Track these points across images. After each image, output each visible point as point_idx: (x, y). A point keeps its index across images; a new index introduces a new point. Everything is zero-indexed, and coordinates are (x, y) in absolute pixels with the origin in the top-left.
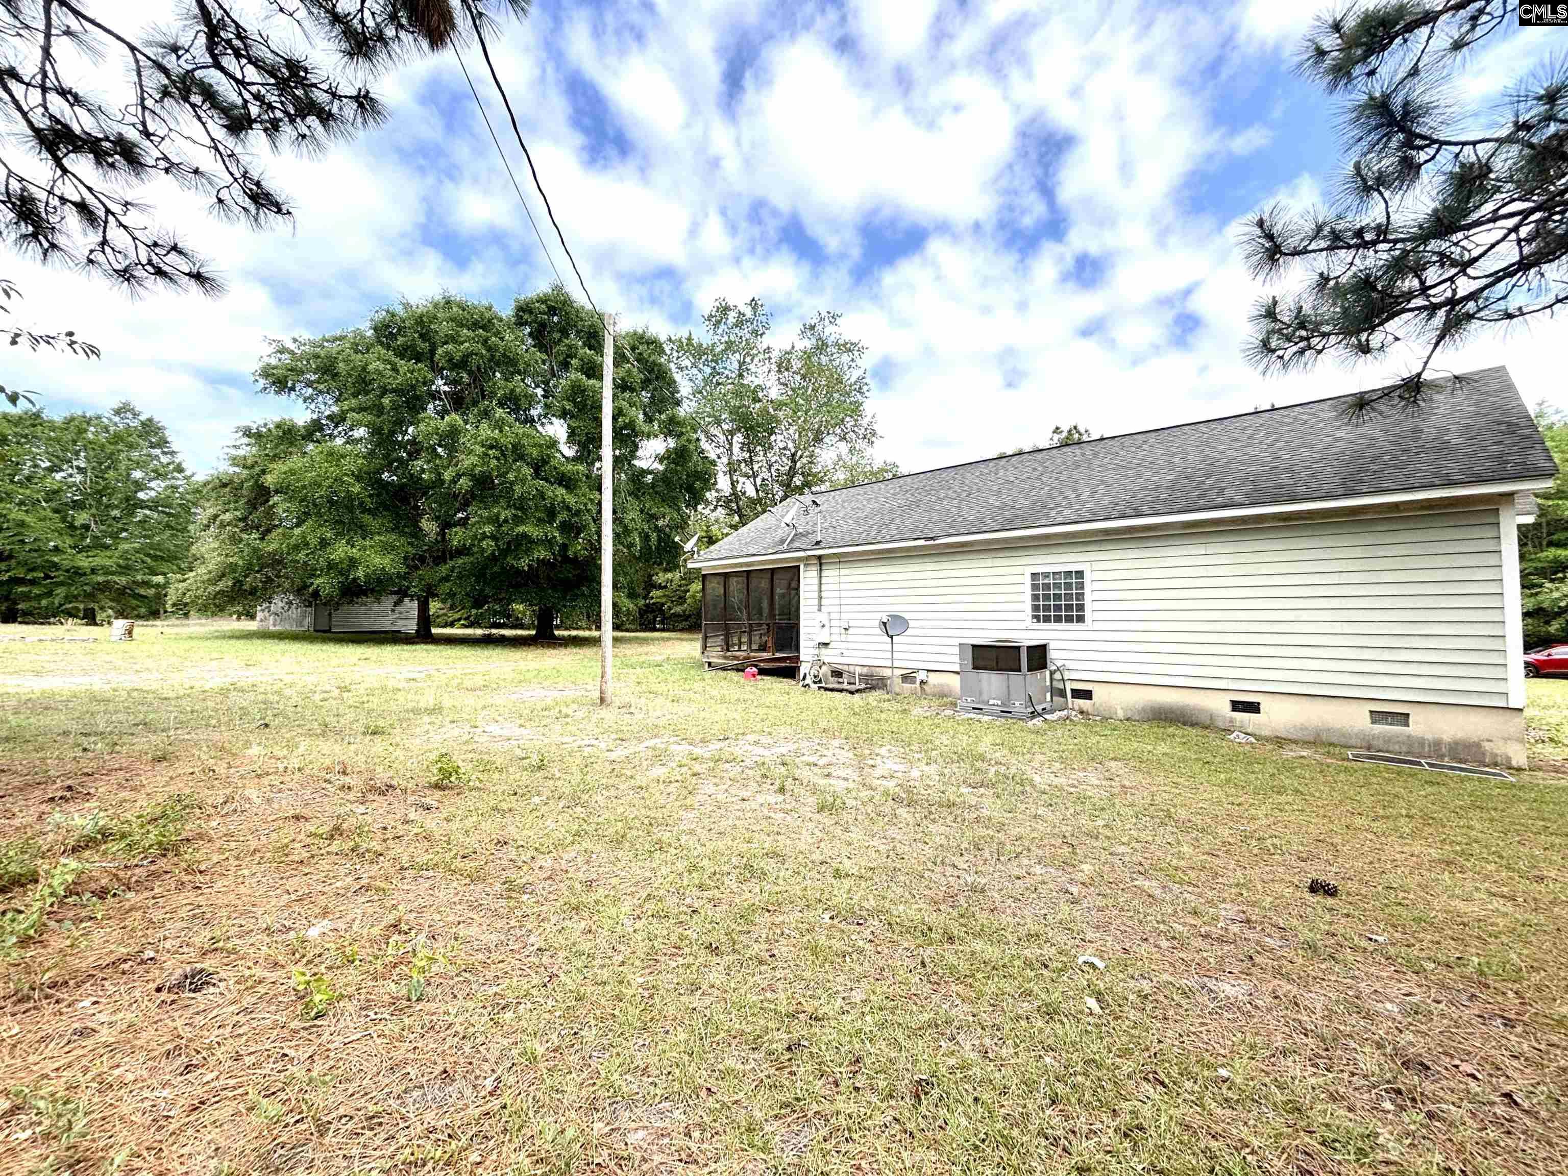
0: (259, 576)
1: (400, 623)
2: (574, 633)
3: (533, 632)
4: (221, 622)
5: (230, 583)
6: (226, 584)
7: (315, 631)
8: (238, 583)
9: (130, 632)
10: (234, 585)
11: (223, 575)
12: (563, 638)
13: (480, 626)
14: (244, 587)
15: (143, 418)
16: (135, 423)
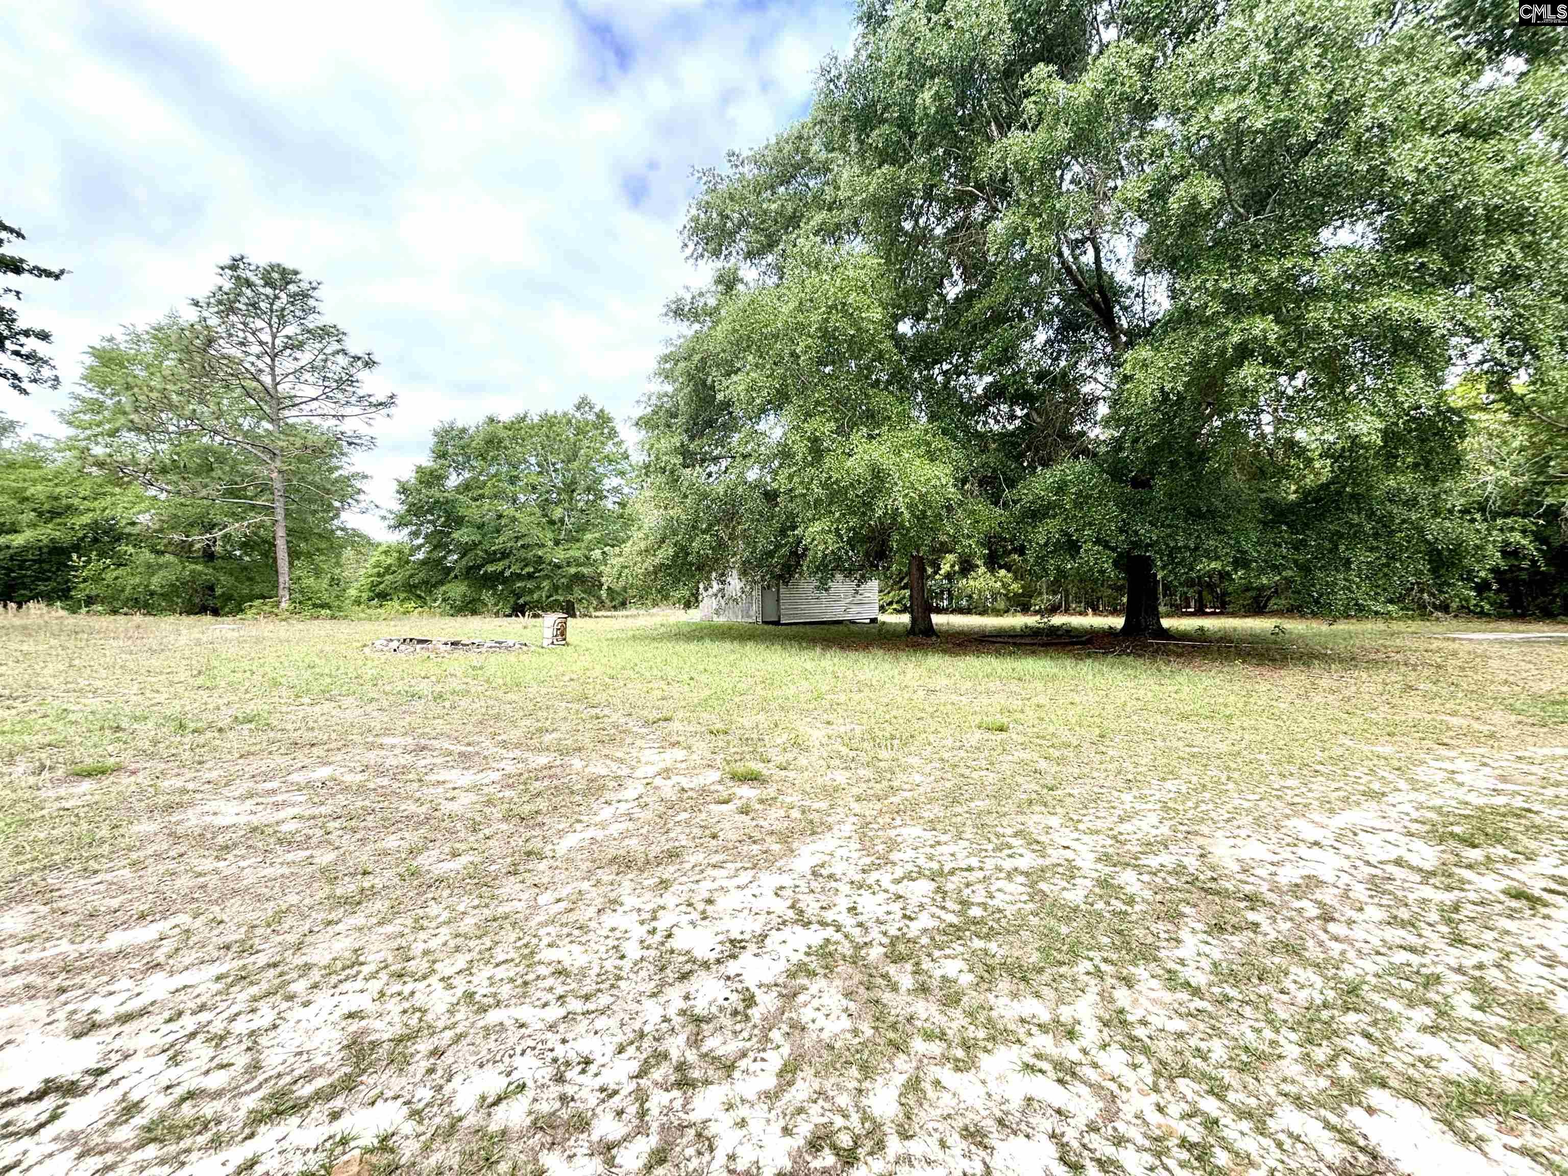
0: (708, 537)
1: (855, 609)
2: (1211, 624)
3: (1118, 622)
4: (668, 611)
5: (671, 552)
6: (666, 552)
7: (764, 622)
8: (683, 550)
9: (562, 633)
10: (676, 555)
11: (663, 541)
12: (1183, 636)
13: (1025, 609)
14: (690, 558)
15: (597, 410)
16: (591, 417)
